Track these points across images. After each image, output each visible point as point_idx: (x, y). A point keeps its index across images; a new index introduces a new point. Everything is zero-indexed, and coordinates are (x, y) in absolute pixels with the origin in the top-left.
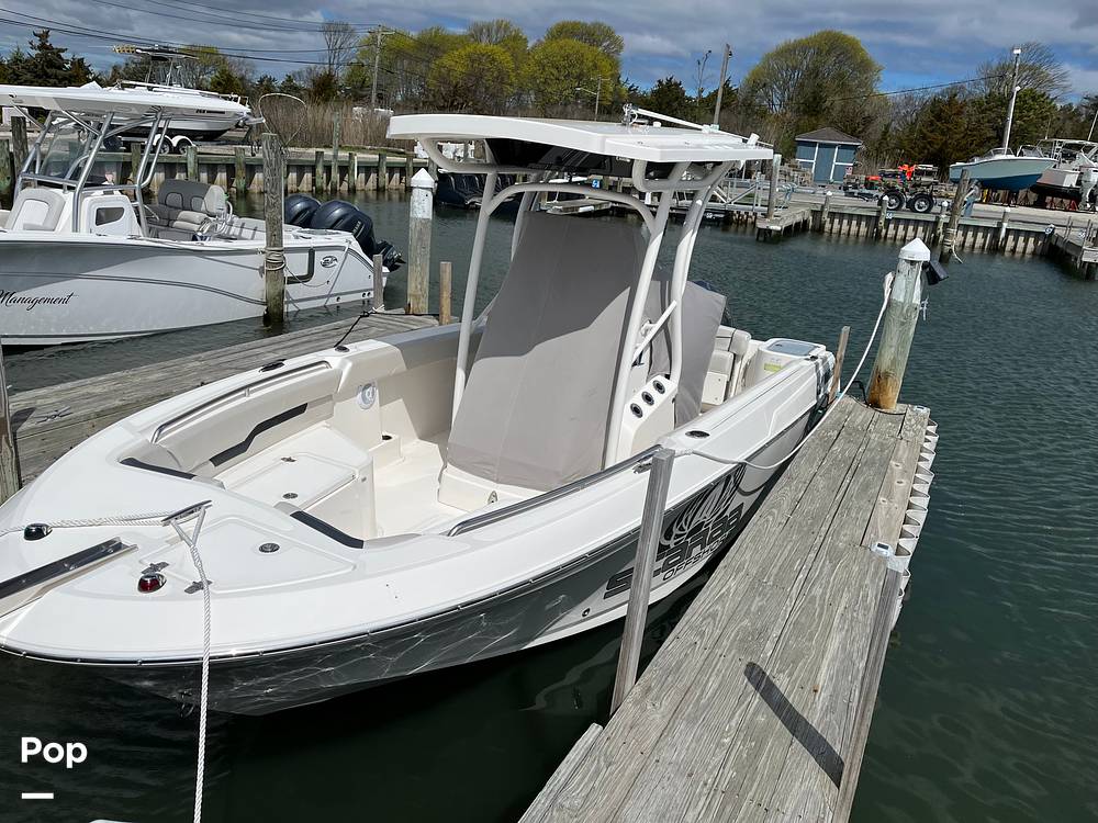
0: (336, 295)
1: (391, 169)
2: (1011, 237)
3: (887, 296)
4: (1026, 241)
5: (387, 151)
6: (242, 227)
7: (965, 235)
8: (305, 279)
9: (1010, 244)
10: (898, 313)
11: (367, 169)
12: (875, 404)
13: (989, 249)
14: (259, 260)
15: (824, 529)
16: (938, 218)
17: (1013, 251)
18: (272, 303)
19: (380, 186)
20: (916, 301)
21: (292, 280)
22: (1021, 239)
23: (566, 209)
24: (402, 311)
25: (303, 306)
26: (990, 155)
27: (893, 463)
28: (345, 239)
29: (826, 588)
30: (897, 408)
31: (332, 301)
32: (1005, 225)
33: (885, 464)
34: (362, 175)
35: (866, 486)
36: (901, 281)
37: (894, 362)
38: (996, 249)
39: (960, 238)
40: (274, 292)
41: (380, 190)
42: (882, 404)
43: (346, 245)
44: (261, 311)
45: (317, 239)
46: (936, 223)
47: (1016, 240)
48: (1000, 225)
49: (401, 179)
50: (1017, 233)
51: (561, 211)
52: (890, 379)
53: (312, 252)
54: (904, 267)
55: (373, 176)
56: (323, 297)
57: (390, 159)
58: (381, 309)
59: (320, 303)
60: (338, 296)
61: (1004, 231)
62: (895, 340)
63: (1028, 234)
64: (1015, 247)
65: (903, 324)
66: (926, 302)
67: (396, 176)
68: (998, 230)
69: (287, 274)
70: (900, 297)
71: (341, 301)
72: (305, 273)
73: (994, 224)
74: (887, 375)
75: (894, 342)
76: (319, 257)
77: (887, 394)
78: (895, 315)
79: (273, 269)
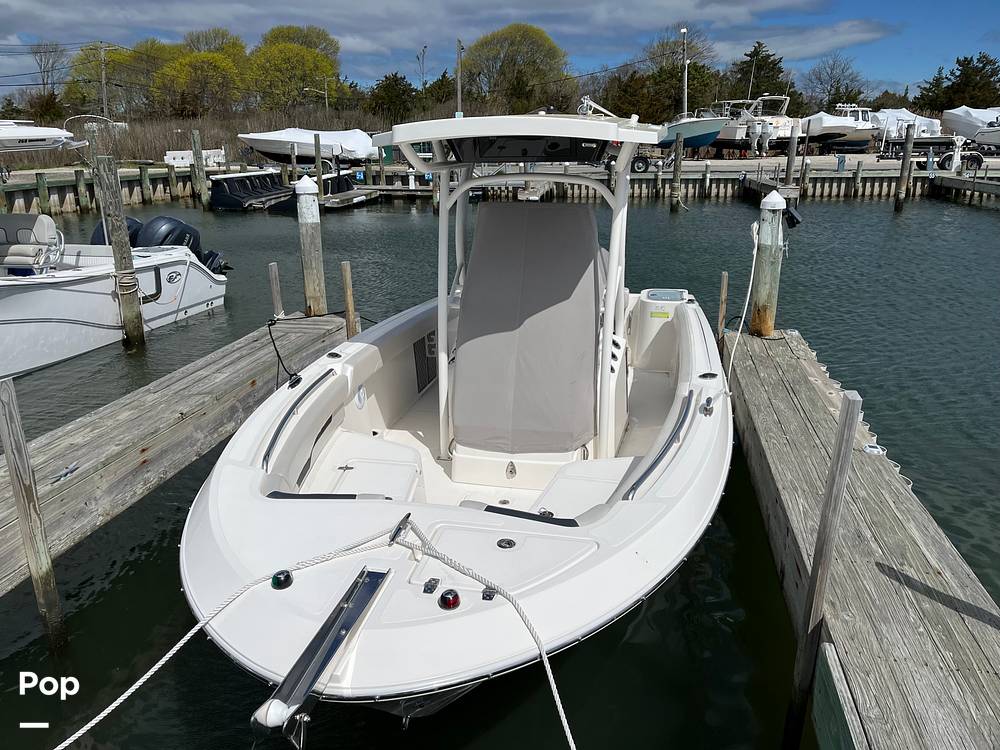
0: (185, 308)
1: (154, 181)
2: (714, 186)
3: (756, 242)
4: (726, 187)
5: (146, 164)
6: (78, 255)
7: (687, 188)
8: (155, 297)
9: (714, 191)
10: (768, 254)
11: (130, 183)
12: (759, 334)
13: (699, 196)
14: (109, 286)
15: (818, 442)
16: (656, 176)
17: (717, 195)
18: (130, 327)
19: (147, 198)
20: (781, 243)
21: (146, 300)
22: (722, 186)
23: (342, 201)
24: (299, 314)
25: (154, 325)
26: (677, 120)
27: (812, 379)
28: (182, 252)
29: (865, 489)
30: (774, 334)
31: (181, 316)
32: (708, 175)
33: (807, 381)
34: (126, 189)
35: (812, 402)
36: (767, 228)
37: (769, 296)
38: (704, 196)
39: (684, 191)
40: (131, 315)
41: (145, 202)
42: (764, 333)
43: (187, 258)
44: (119, 335)
45: (158, 256)
46: (656, 180)
47: (718, 187)
48: (704, 176)
49: (165, 190)
50: (718, 181)
51: (338, 203)
52: (768, 311)
53: (157, 269)
54: (768, 216)
55: (137, 189)
56: (174, 312)
57: (151, 171)
58: (281, 316)
59: (170, 319)
60: (185, 310)
61: (708, 181)
62: (768, 277)
63: (726, 181)
64: (718, 193)
65: (773, 263)
66: (787, 243)
67: (160, 187)
68: (703, 180)
69: (140, 295)
70: (767, 241)
71: (188, 315)
72: (154, 291)
73: (699, 176)
74: (765, 308)
75: (768, 279)
76: (164, 273)
77: (766, 324)
78: (766, 256)
79: (126, 292)
